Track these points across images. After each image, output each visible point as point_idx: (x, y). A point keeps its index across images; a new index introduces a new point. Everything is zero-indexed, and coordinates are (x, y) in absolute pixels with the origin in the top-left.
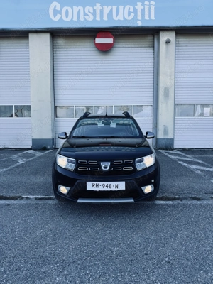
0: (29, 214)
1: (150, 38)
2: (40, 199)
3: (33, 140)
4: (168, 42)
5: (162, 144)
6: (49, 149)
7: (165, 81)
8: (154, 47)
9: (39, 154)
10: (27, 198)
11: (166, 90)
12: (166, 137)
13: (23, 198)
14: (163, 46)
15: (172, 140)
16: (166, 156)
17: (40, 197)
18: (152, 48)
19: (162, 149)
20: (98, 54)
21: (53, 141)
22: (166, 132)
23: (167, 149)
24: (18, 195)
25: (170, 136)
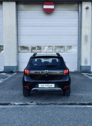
0: (19, 113)
1: (76, 5)
2: (22, 105)
3: (4, 66)
4: (87, 8)
5: (83, 69)
6: (14, 73)
7: (85, 31)
8: (78, 11)
9: (10, 76)
10: (14, 104)
11: (86, 37)
12: (86, 65)
13: (11, 104)
14: (84, 11)
15: (90, 67)
16: (87, 77)
17: (20, 103)
18: (77, 11)
19: (84, 72)
20: (44, 15)
21: (17, 67)
22: (86, 62)
23: (86, 73)
24: (8, 102)
25: (89, 65)
